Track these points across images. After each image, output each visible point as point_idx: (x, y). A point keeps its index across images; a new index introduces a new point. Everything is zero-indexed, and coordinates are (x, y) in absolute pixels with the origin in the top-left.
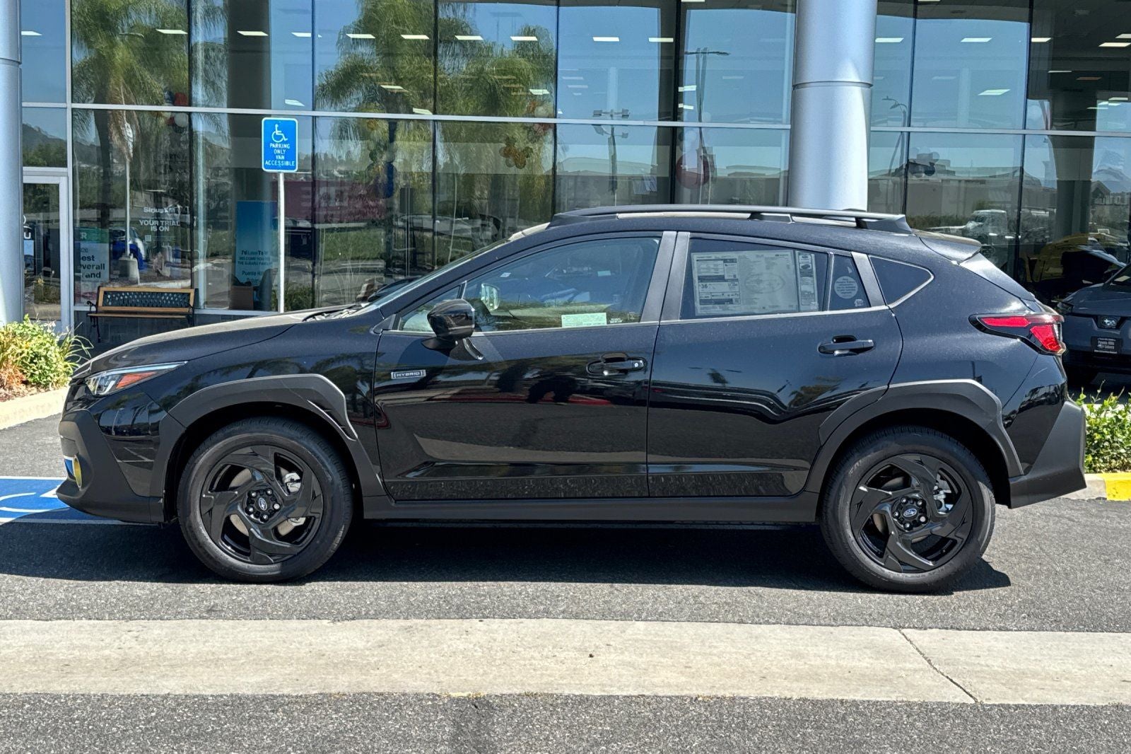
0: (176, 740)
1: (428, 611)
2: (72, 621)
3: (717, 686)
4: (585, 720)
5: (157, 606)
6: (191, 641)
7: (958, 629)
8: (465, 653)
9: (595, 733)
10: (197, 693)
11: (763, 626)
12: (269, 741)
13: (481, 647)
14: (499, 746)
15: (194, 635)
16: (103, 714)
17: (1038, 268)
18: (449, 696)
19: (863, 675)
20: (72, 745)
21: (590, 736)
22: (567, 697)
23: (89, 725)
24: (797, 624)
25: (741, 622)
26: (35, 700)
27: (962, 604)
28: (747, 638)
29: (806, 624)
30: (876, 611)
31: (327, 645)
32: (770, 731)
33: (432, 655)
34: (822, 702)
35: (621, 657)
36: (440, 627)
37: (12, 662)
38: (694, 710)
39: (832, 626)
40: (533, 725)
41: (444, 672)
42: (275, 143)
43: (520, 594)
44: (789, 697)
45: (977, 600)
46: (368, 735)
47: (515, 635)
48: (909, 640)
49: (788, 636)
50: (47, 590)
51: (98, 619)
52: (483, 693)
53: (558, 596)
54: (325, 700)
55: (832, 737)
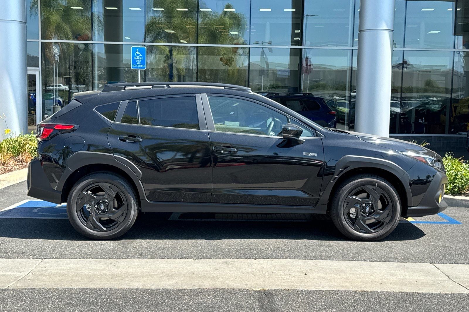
0: (148, 307)
1: (232, 256)
2: (85, 259)
3: (363, 287)
4: (313, 300)
5: (118, 253)
6: (137, 267)
7: (457, 264)
8: (253, 273)
9: (319, 305)
10: (149, 288)
11: (374, 262)
12: (186, 307)
13: (258, 270)
14: (281, 310)
15: (138, 265)
16: (114, 296)
17: (458, 109)
18: (252, 290)
19: (423, 283)
20: (107, 308)
21: (317, 306)
22: (302, 291)
23: (110, 301)
24: (389, 262)
25: (365, 261)
26: (85, 291)
27: (456, 253)
28: (369, 267)
29: (392, 262)
30: (421, 256)
31: (194, 269)
32: (392, 305)
33: (239, 274)
34: (409, 293)
35: (318, 275)
36: (239, 262)
37: (66, 276)
38: (357, 297)
39: (404, 262)
40: (292, 302)
41: (246, 280)
42: (137, 57)
43: (268, 248)
44: (395, 291)
45: (462, 252)
46: (225, 305)
47: (271, 265)
48: (438, 268)
49: (386, 267)
50: (71, 247)
51: (96, 258)
52: (267, 289)
53: (284, 250)
54: (202, 291)
55: (418, 307)
